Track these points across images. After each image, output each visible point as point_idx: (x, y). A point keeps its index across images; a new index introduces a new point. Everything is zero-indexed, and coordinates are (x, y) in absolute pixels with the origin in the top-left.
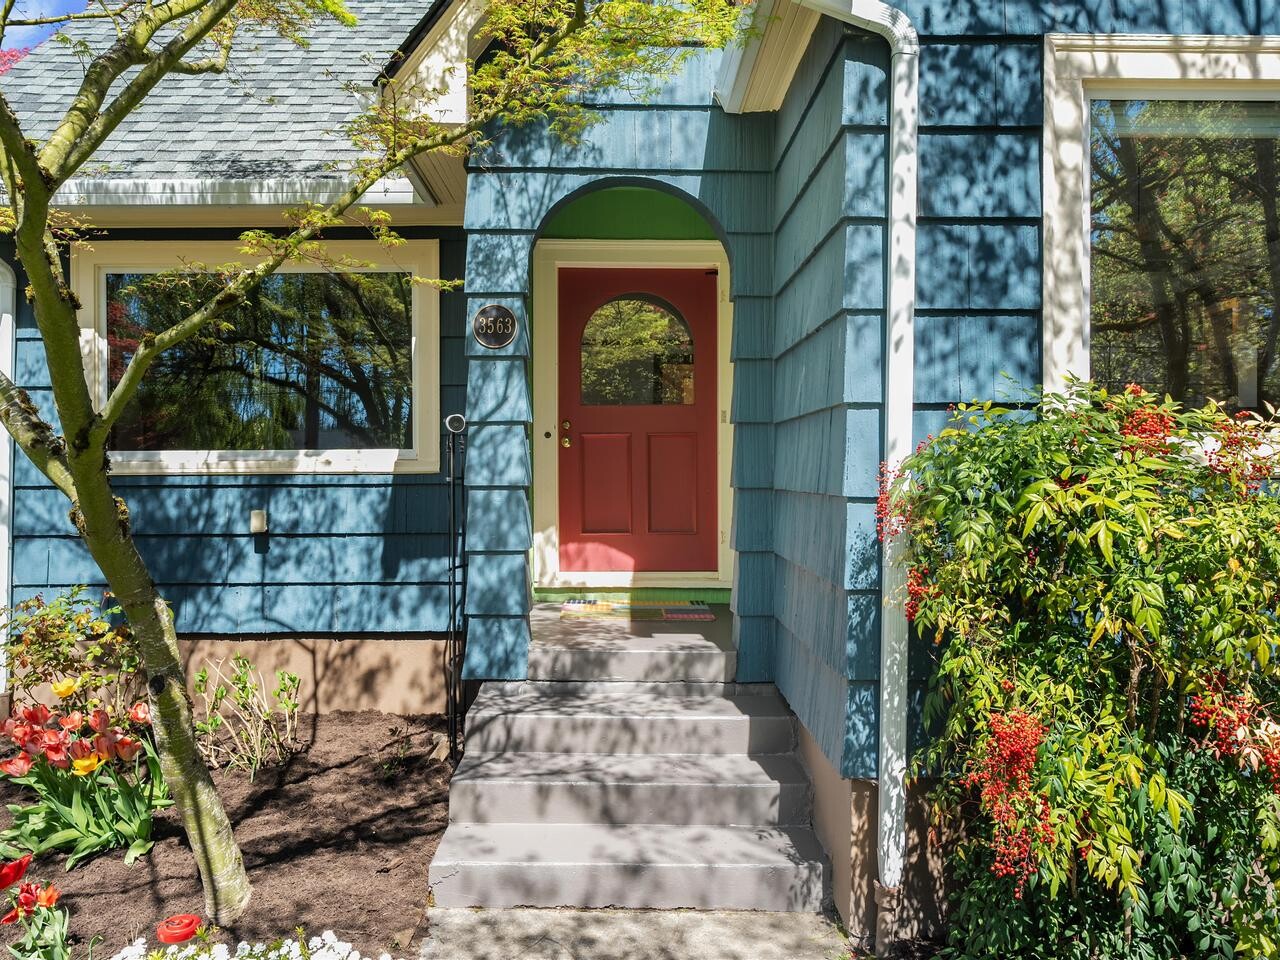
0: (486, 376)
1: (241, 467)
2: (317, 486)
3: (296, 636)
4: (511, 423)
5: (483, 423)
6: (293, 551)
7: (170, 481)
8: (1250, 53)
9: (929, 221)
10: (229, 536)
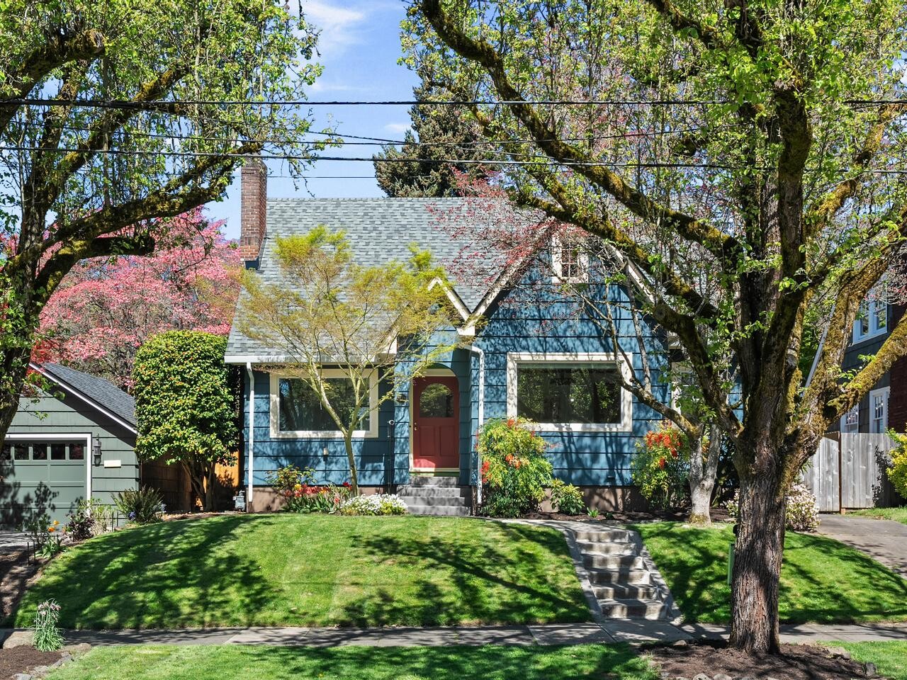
0: (399, 411)
1: (320, 436)
2: (341, 441)
4: (405, 423)
5: (399, 422)
6: (335, 460)
7: (300, 440)
9: (488, 385)
10: (316, 456)
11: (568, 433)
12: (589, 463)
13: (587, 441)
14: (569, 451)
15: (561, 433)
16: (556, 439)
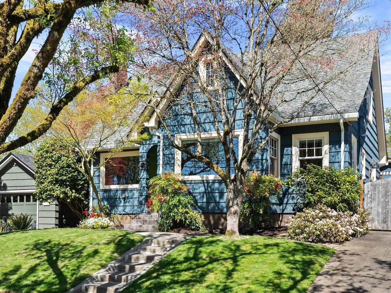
0: (141, 172)
1: (121, 188)
2: (131, 190)
3: (128, 214)
4: (144, 178)
5: (141, 178)
6: (128, 201)
7: (112, 190)
8: (194, 135)
9: (164, 155)
10: (119, 198)
11: (207, 181)
12: (218, 199)
13: (217, 185)
14: (207, 192)
15: (203, 181)
16: (201, 185)
